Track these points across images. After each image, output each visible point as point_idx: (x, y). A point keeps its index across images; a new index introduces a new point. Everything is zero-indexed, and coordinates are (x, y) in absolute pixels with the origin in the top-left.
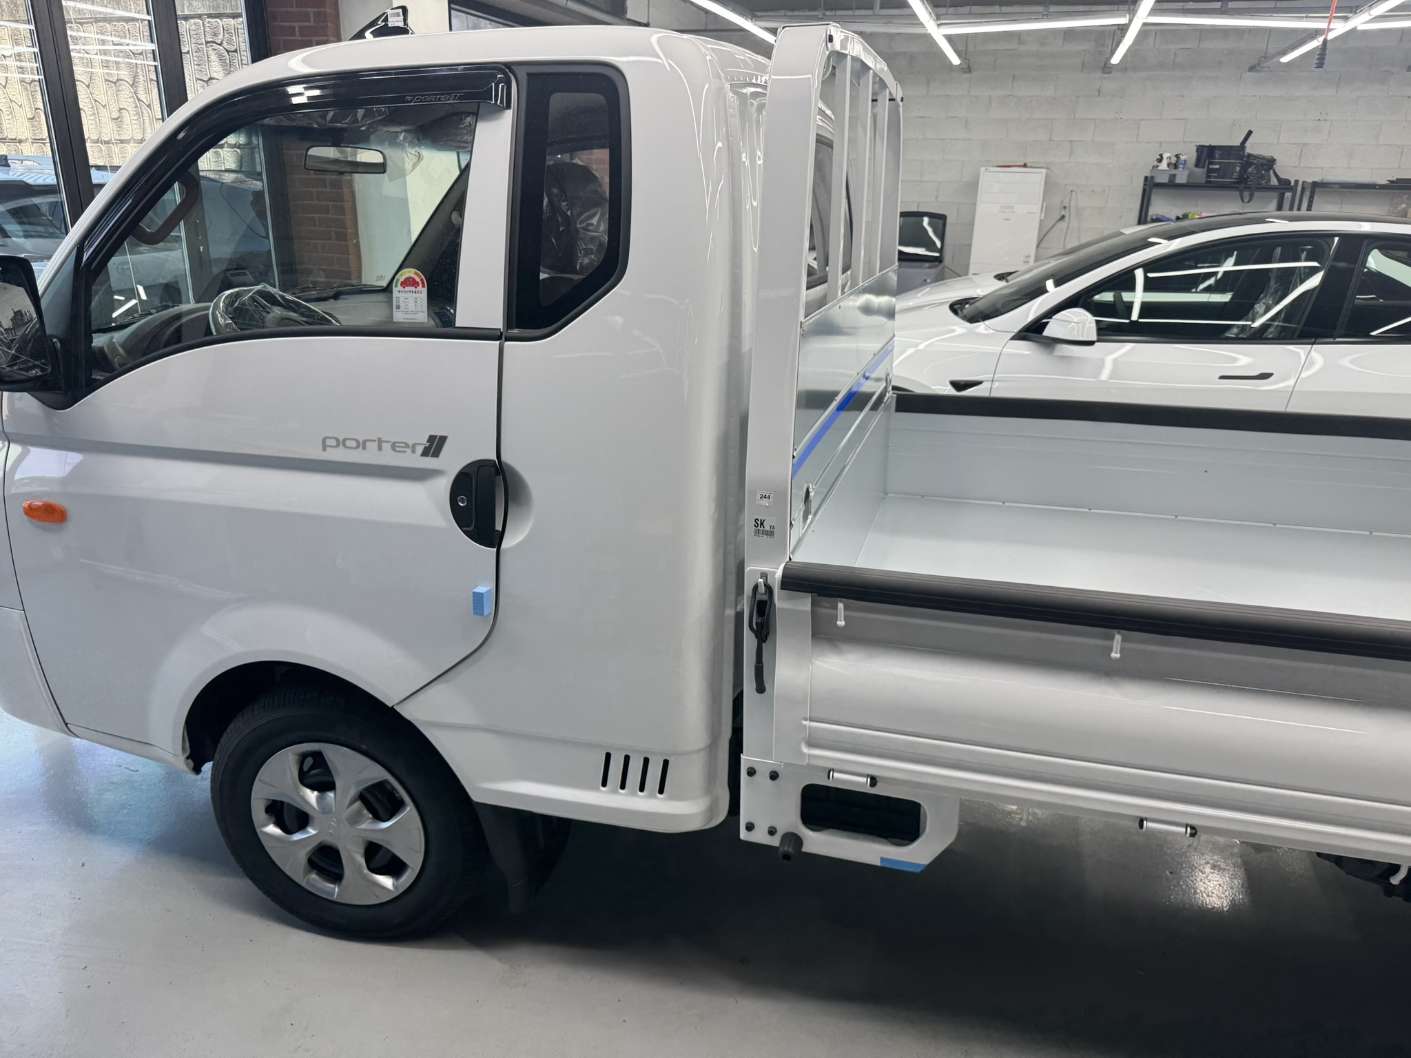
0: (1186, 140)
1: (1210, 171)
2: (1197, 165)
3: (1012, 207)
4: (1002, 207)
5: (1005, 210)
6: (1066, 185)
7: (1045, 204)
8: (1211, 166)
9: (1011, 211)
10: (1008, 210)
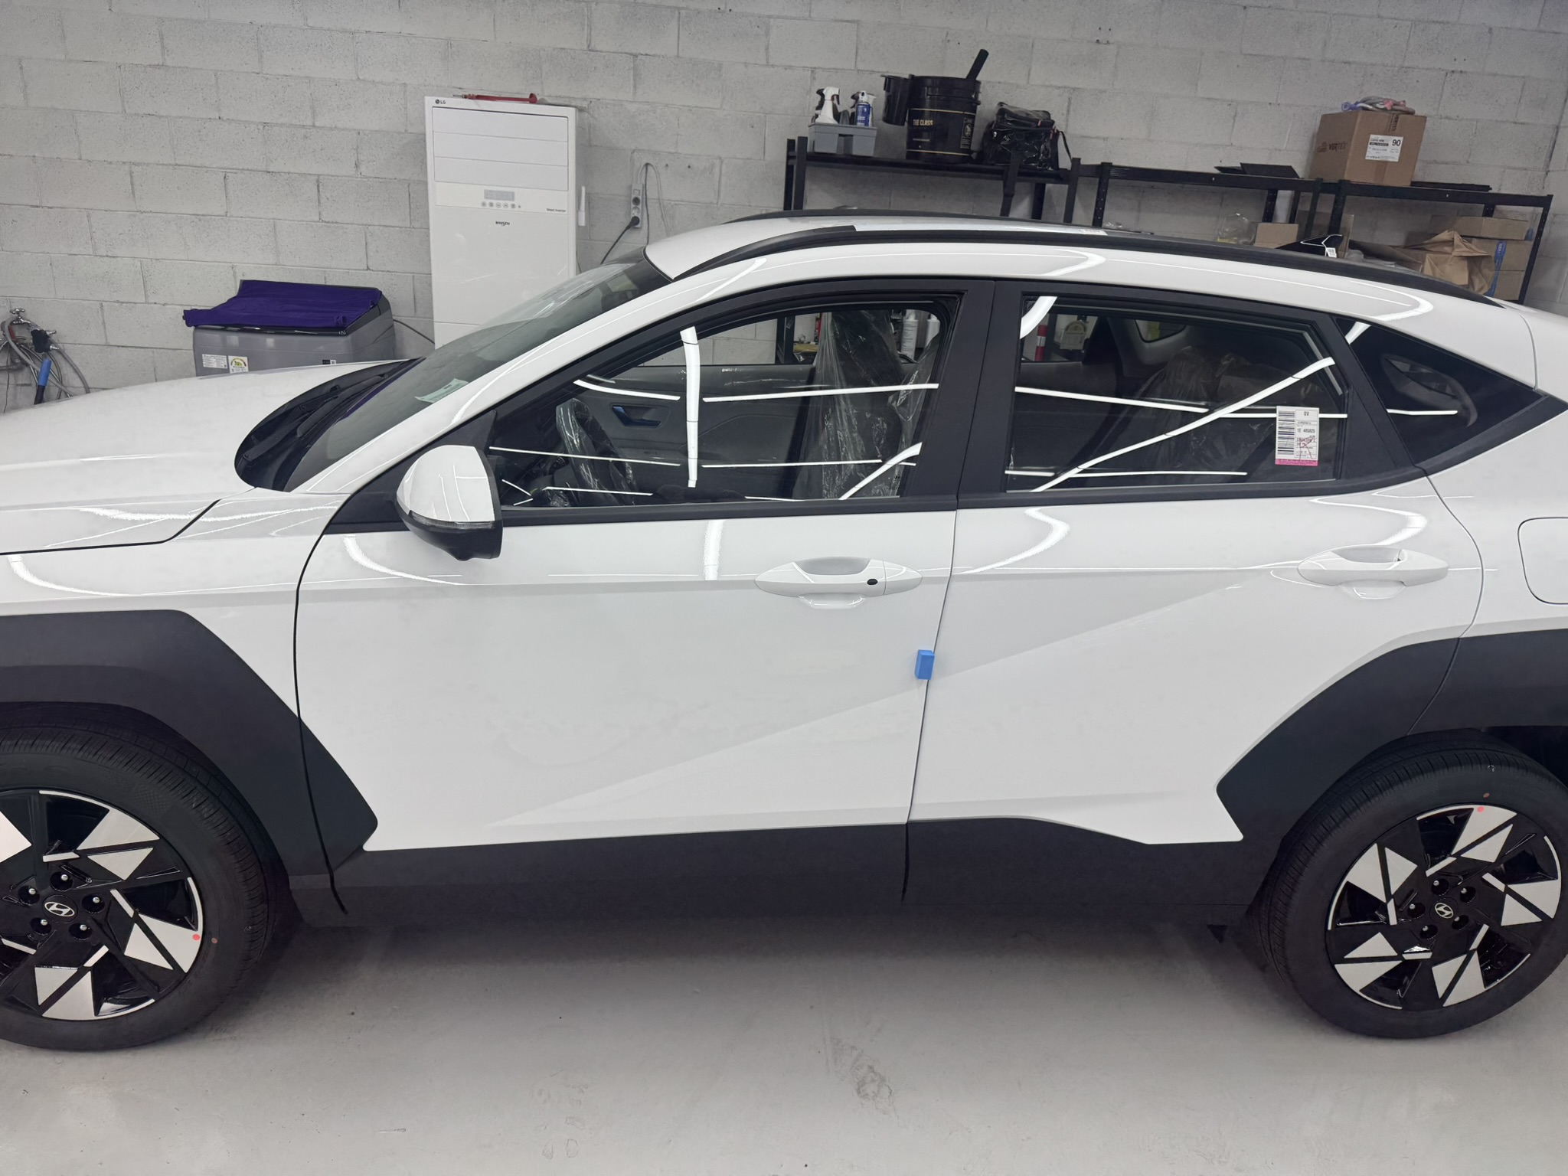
0: (861, 66)
1: (915, 132)
2: (889, 118)
3: (511, 196)
4: (488, 194)
5: (495, 202)
6: (634, 151)
7: (583, 189)
8: (916, 122)
9: (510, 203)
10: (502, 202)
